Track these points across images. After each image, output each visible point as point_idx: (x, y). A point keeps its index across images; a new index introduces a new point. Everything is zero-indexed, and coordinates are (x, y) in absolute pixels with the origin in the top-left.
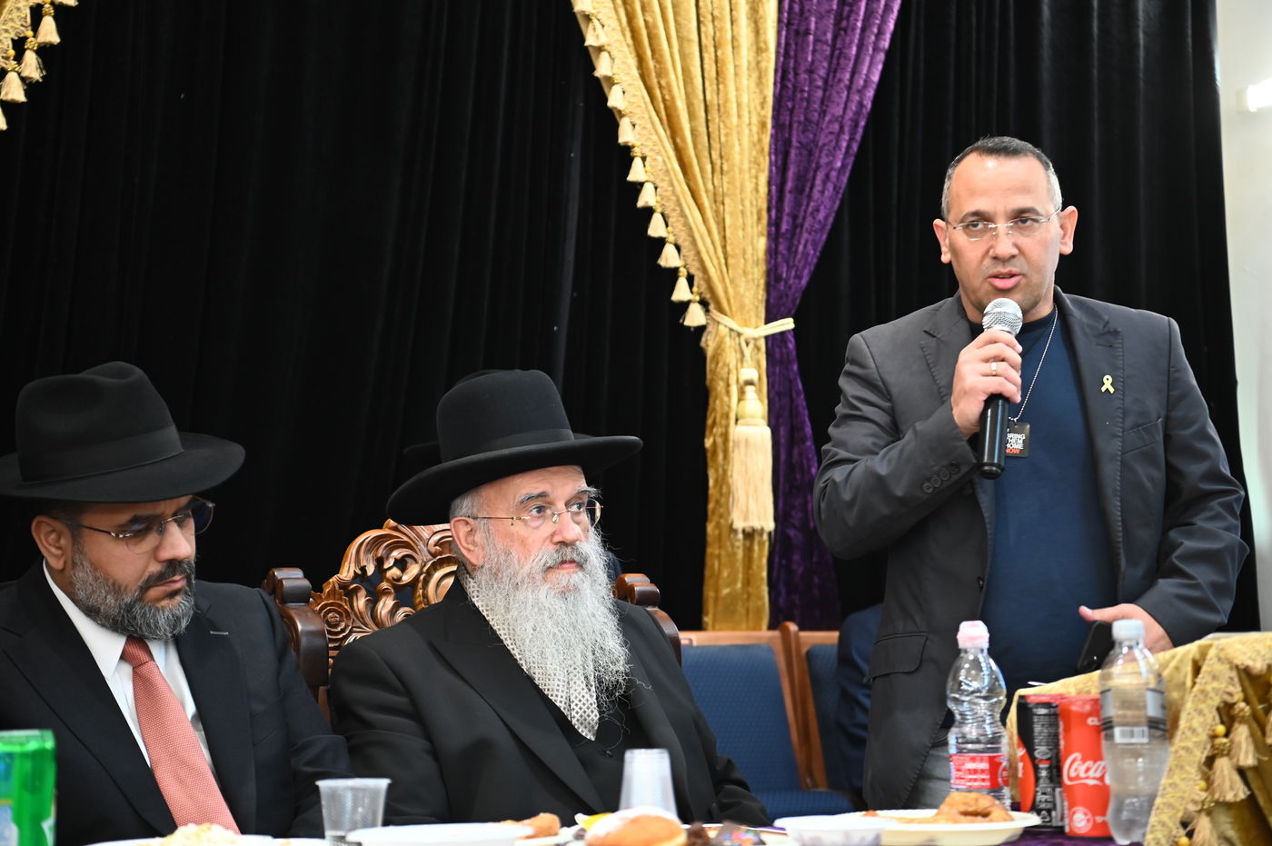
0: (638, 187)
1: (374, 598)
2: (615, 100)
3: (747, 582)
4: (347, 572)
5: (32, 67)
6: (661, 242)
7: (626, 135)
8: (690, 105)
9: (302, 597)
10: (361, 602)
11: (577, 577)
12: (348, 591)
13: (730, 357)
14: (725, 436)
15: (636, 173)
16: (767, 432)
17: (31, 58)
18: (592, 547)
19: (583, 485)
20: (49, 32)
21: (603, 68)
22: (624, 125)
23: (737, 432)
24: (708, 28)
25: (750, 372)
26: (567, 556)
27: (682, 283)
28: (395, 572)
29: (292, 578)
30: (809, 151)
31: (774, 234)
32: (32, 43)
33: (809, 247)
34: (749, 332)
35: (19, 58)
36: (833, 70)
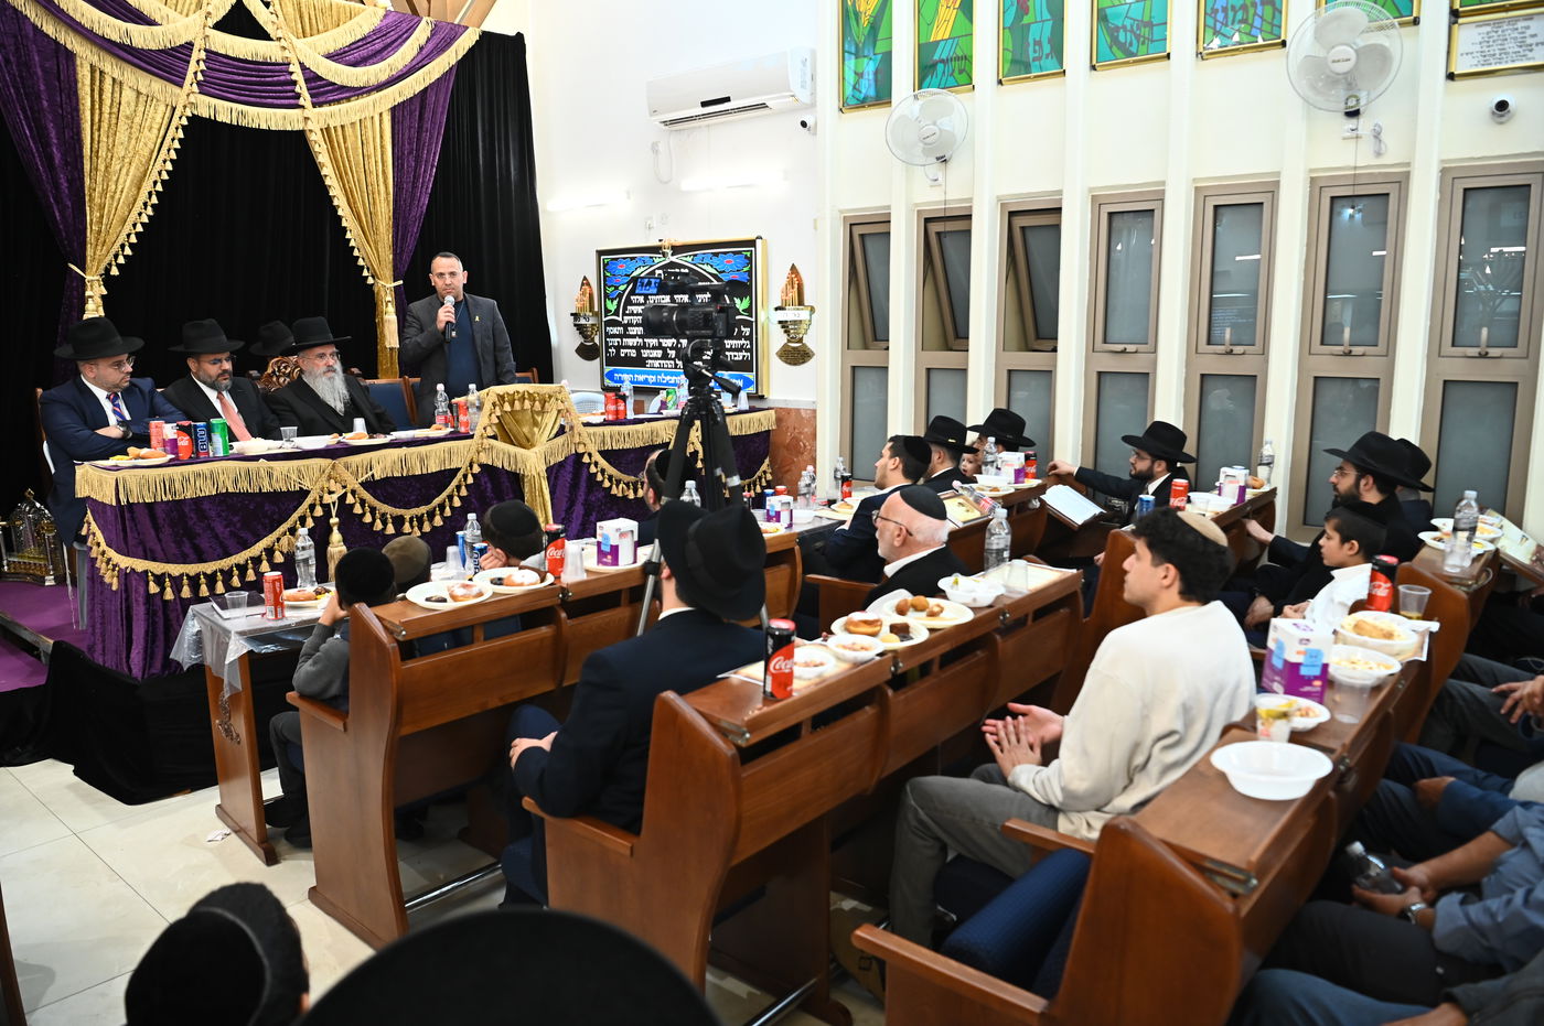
0: (349, 240)
1: (278, 377)
2: (340, 213)
3: (392, 364)
4: (270, 371)
5: (150, 211)
6: (358, 257)
7: (344, 224)
8: (365, 213)
9: (259, 379)
10: (274, 379)
11: (333, 374)
13: (383, 293)
14: (382, 319)
15: (348, 236)
16: (395, 317)
17: (149, 208)
18: (338, 366)
19: (335, 349)
20: (154, 200)
21: (336, 203)
22: (344, 220)
23: (386, 317)
24: (370, 188)
25: (389, 298)
26: (330, 369)
27: (365, 270)
29: (254, 373)
30: (405, 227)
31: (395, 254)
32: (149, 204)
33: (406, 258)
34: (388, 286)
35: (145, 209)
36: (412, 199)
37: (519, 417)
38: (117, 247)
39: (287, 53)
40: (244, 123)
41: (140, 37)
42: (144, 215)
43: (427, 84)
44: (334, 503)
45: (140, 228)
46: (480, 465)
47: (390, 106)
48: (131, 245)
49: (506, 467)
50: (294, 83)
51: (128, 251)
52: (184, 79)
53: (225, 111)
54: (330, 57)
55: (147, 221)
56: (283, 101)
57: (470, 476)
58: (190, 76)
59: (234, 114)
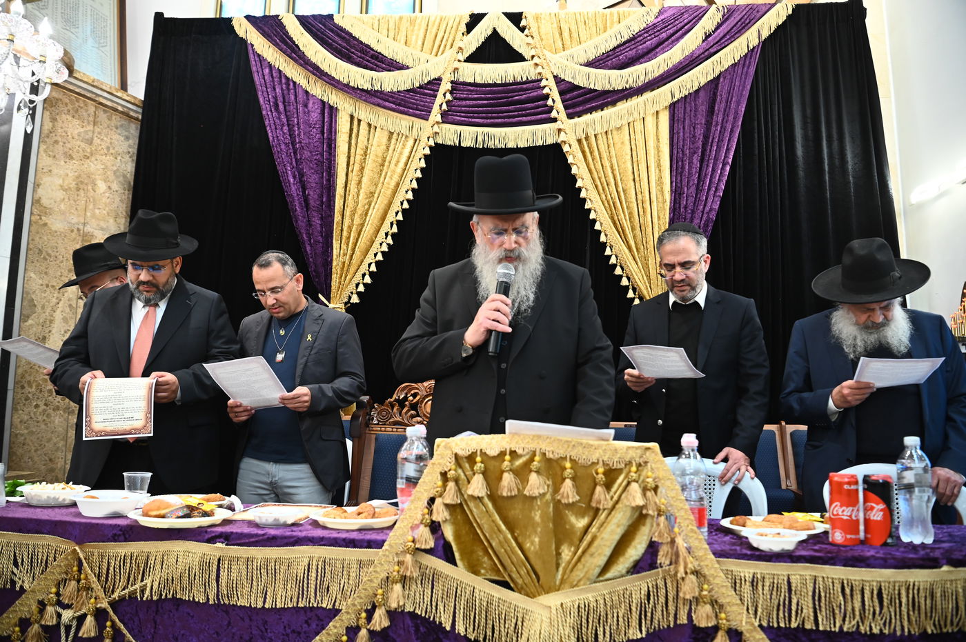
2: (598, 226)
4: (394, 398)
5: (390, 240)
7: (603, 239)
10: (395, 409)
12: (392, 406)
15: (608, 252)
17: (389, 237)
20: (395, 229)
21: (593, 216)
22: (603, 235)
24: (639, 197)
28: (411, 398)
32: (390, 233)
35: (386, 238)
36: (695, 206)
37: (516, 512)
38: (358, 277)
39: (539, 69)
40: (491, 145)
41: (389, 81)
42: (384, 245)
43: (717, 73)
44: (68, 628)
45: (380, 257)
46: (391, 614)
47: (667, 104)
48: (371, 274)
49: (460, 629)
50: (547, 97)
51: (368, 280)
52: (430, 112)
53: (469, 136)
54: (590, 64)
55: (387, 250)
56: (533, 118)
57: (363, 632)
58: (436, 108)
59: (480, 139)
